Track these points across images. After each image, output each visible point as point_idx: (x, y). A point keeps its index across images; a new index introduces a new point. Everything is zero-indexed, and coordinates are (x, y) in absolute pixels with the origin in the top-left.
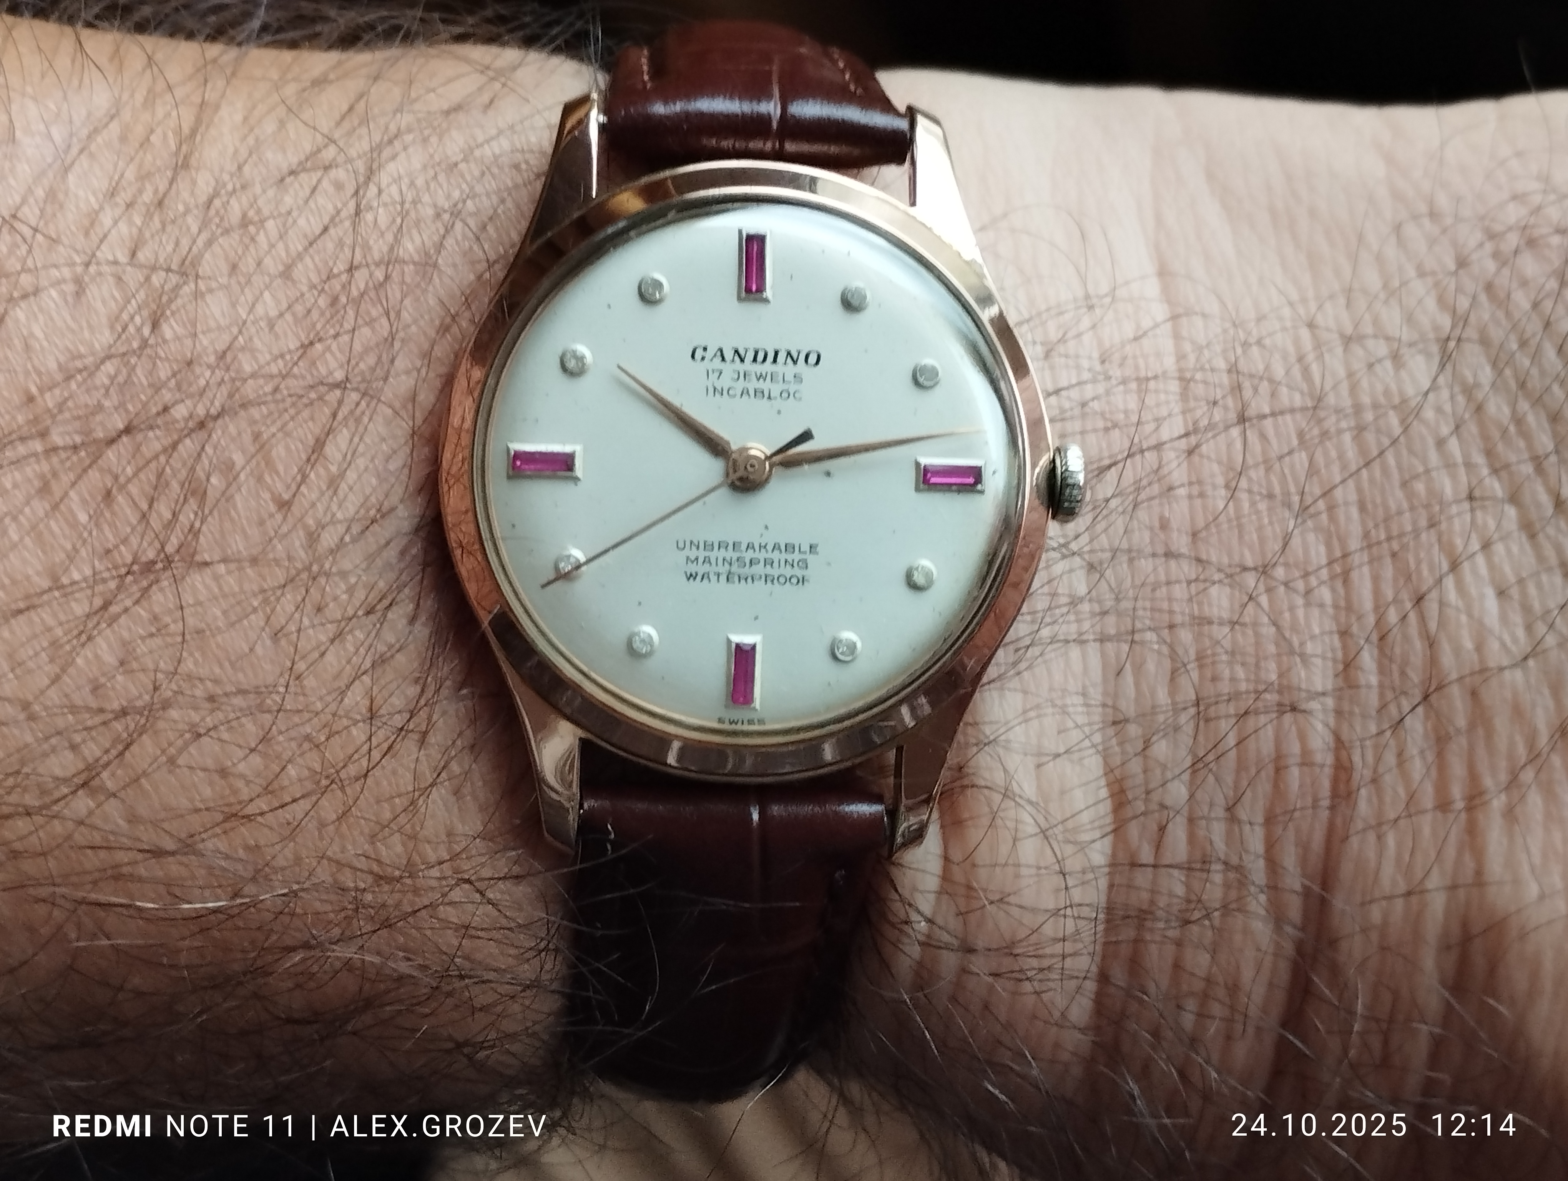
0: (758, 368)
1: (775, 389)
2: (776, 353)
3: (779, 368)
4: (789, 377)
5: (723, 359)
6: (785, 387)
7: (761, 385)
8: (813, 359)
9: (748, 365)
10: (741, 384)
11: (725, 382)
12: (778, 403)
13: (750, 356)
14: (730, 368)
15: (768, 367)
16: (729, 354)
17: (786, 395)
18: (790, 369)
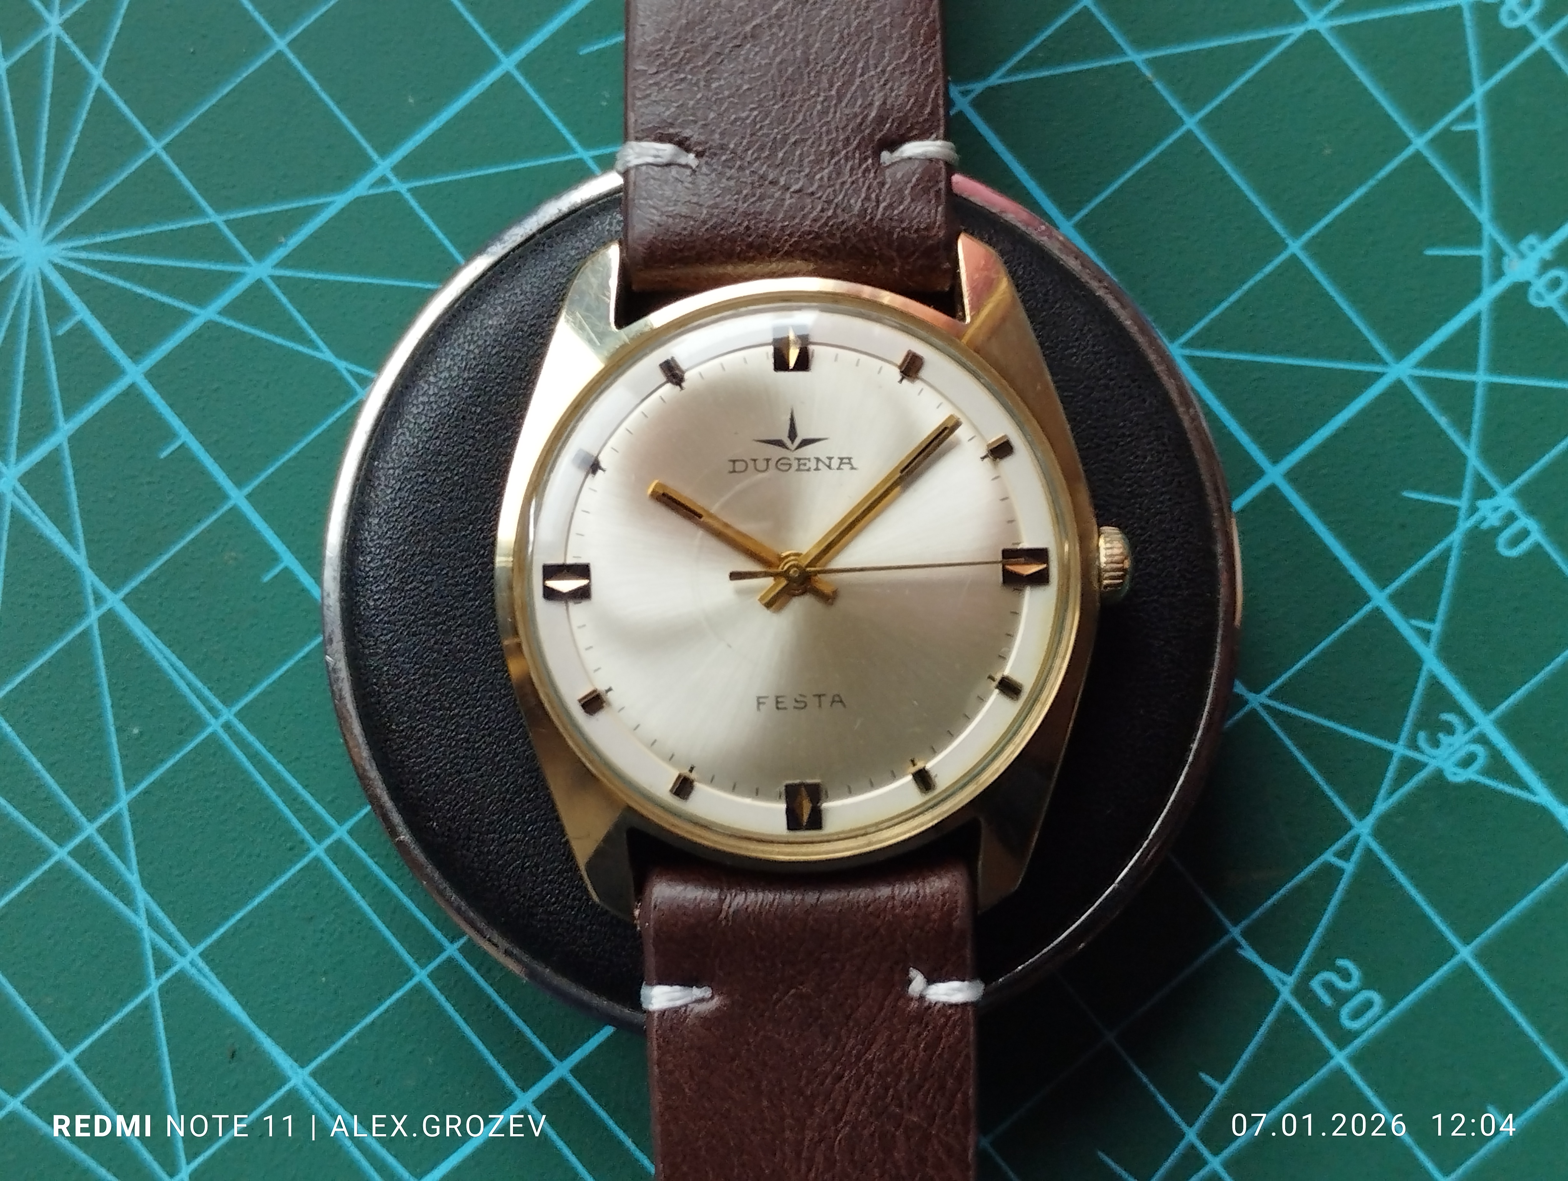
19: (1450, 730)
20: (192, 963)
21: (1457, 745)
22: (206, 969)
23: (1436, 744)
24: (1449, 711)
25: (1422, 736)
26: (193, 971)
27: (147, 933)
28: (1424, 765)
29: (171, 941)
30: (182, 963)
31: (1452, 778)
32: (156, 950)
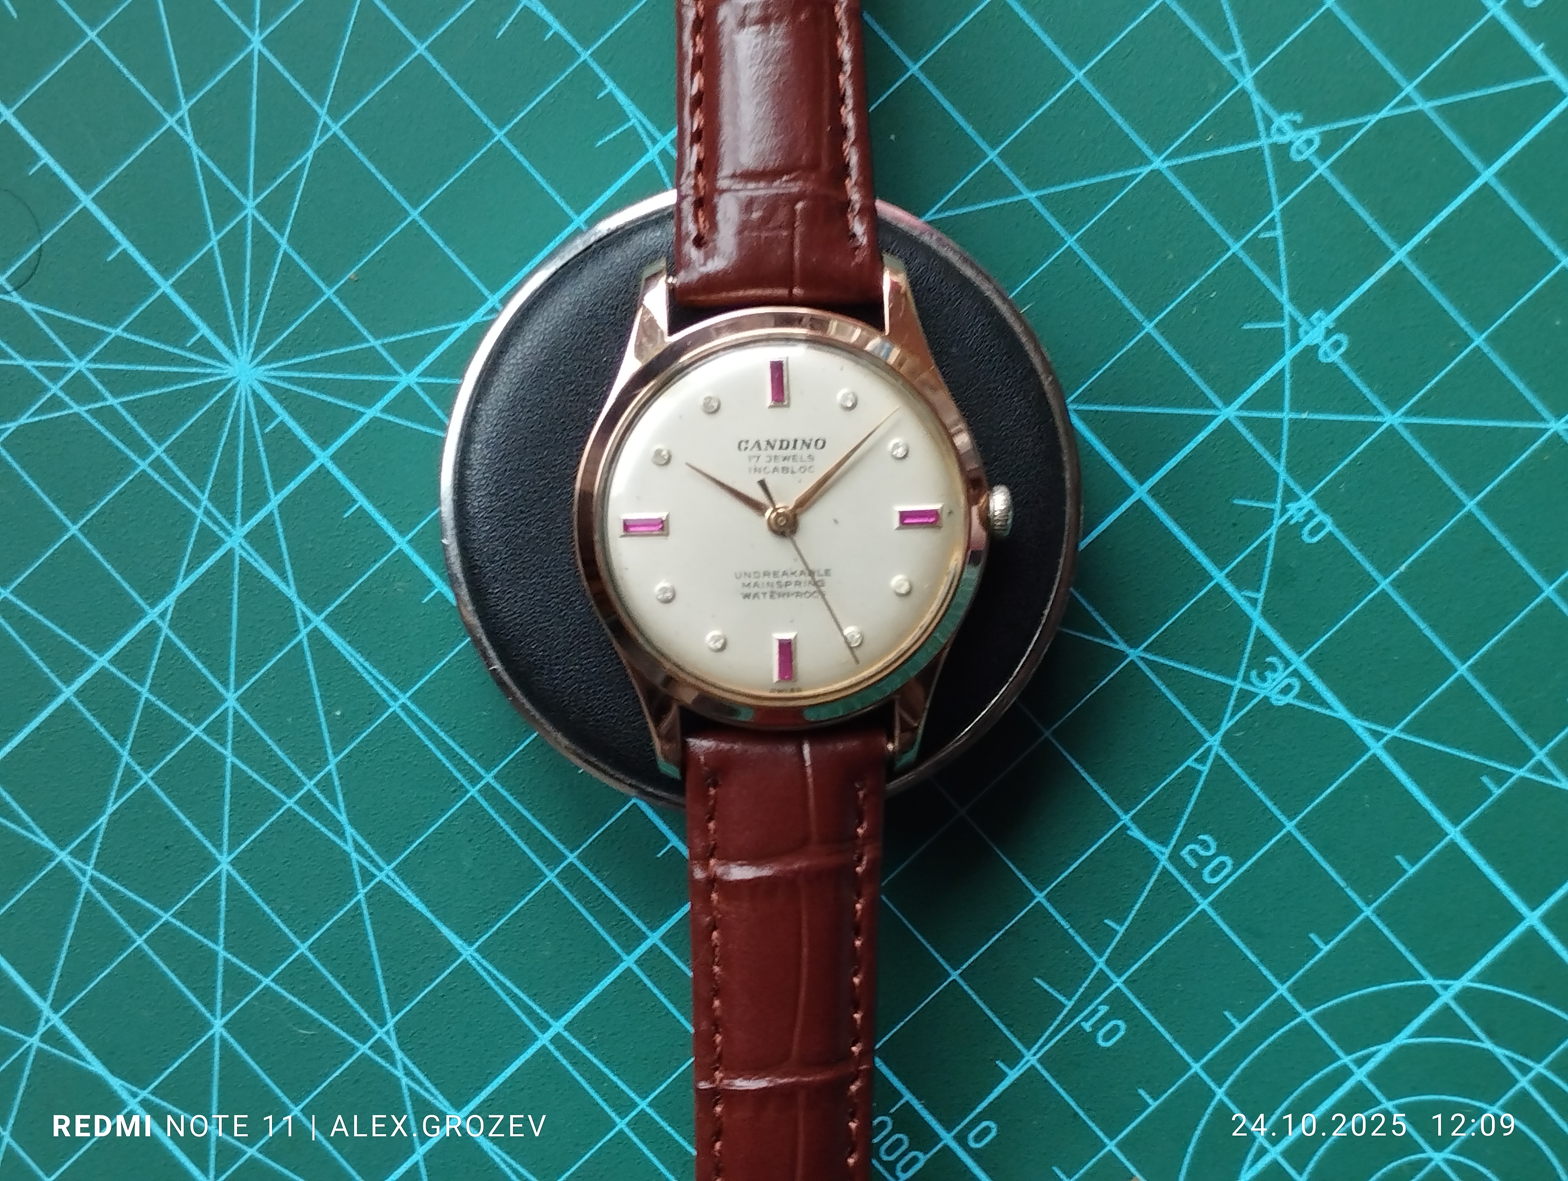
0: (784, 453)
1: (796, 466)
2: (796, 441)
3: (797, 452)
4: (805, 457)
5: (760, 448)
6: (802, 464)
7: (786, 464)
8: (820, 443)
9: (776, 451)
10: (772, 465)
11: (762, 463)
12: (798, 475)
13: (778, 445)
14: (765, 454)
15: (790, 452)
16: (763, 444)
17: (804, 470)
18: (805, 452)
19: (1274, 669)
20: (388, 877)
21: (1278, 680)
22: (398, 880)
23: (1263, 679)
24: (1275, 655)
25: (1254, 673)
26: (388, 881)
27: (354, 856)
28: (1256, 695)
29: (372, 861)
30: (381, 876)
31: (1275, 703)
32: (362, 867)
